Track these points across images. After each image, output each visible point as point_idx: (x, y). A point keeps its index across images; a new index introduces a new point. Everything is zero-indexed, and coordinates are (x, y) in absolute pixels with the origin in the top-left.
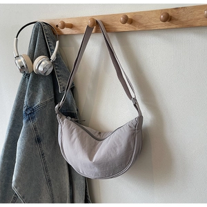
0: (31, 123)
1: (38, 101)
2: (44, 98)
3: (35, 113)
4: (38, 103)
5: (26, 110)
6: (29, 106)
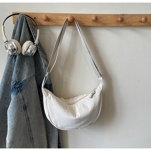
0: (20, 95)
1: (25, 77)
2: (29, 74)
3: (23, 86)
4: (25, 78)
5: (15, 84)
6: (17, 81)
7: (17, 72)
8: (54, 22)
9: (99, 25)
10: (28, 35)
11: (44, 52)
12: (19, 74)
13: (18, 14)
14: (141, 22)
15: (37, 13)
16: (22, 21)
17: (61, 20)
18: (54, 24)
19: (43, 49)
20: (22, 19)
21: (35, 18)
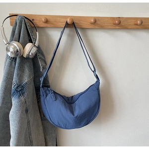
2: (30, 76)
3: (24, 89)
4: (26, 81)
5: (17, 88)
6: (19, 84)
7: (18, 75)
8: (52, 24)
9: (96, 27)
10: (27, 37)
11: (43, 54)
12: (20, 77)
13: (17, 15)
14: (137, 25)
15: (35, 15)
16: (21, 22)
17: (60, 22)
18: (52, 25)
19: (41, 51)
20: (20, 21)
21: (33, 20)
